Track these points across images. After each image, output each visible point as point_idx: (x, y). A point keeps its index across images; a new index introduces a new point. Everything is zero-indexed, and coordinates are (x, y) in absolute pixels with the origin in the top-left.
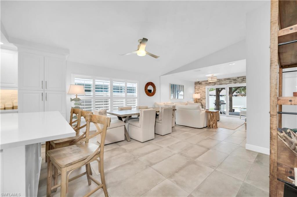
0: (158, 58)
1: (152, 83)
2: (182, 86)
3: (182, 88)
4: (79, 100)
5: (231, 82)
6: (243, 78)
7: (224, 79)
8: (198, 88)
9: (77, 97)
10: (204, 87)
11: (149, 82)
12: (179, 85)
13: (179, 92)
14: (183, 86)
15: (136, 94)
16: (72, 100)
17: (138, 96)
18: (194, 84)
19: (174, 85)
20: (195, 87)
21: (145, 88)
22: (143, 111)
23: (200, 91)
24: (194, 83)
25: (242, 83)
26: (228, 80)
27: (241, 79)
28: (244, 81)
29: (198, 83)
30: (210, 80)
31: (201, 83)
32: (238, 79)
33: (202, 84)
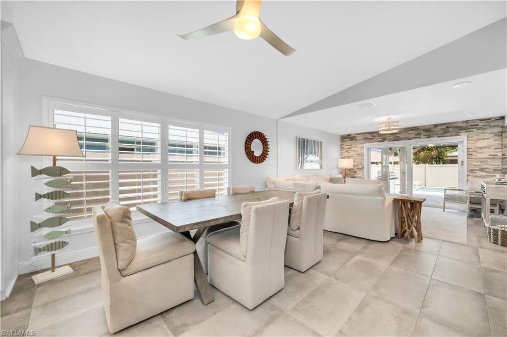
0: (292, 56)
1: (260, 133)
2: (318, 142)
3: (318, 147)
4: (63, 171)
5: (420, 134)
6: (447, 127)
7: (404, 129)
8: (348, 147)
9: (54, 164)
10: (361, 146)
11: (255, 132)
12: (314, 141)
13: (305, 156)
14: (321, 142)
15: (224, 159)
16: (35, 172)
17: (229, 162)
18: (340, 140)
19: (304, 139)
20: (341, 146)
21: (246, 143)
22: (253, 207)
23: (351, 153)
24: (340, 137)
25: (443, 136)
26: (412, 130)
27: (441, 129)
28: (449, 132)
29: (348, 138)
30: (384, 128)
31: (355, 137)
32: (435, 130)
33: (356, 140)
